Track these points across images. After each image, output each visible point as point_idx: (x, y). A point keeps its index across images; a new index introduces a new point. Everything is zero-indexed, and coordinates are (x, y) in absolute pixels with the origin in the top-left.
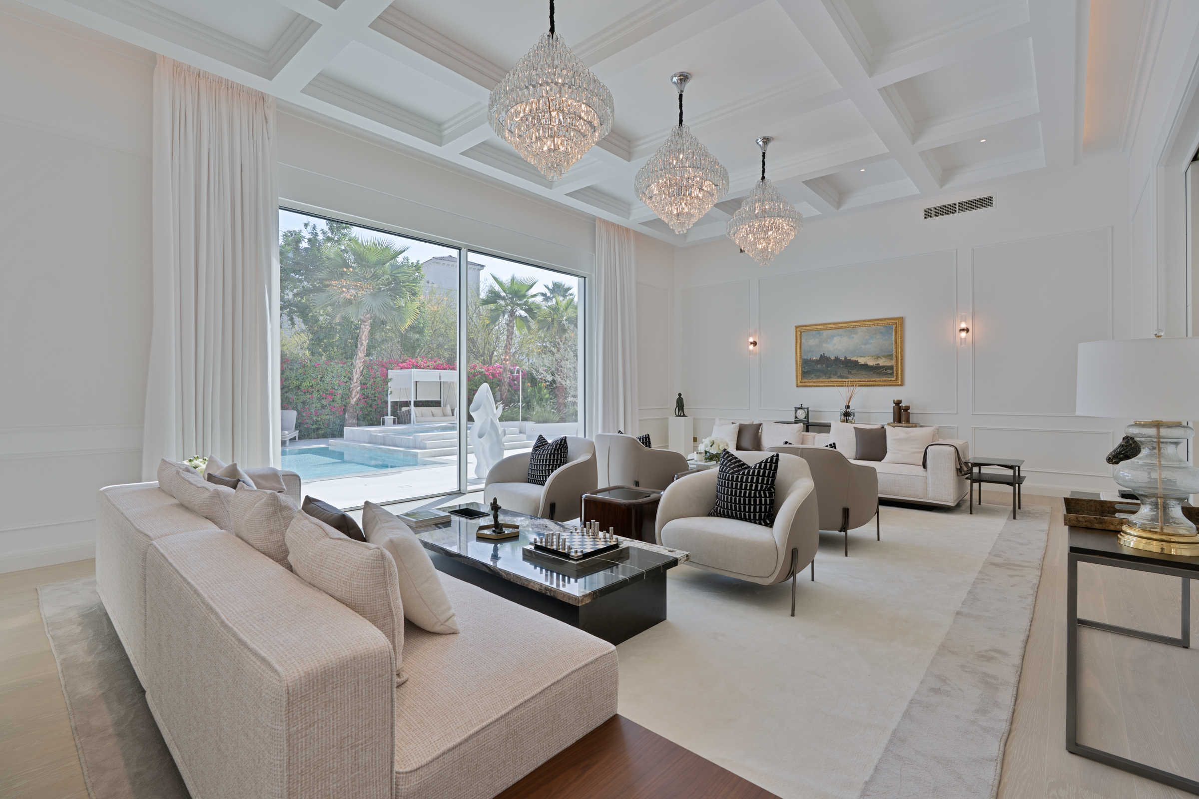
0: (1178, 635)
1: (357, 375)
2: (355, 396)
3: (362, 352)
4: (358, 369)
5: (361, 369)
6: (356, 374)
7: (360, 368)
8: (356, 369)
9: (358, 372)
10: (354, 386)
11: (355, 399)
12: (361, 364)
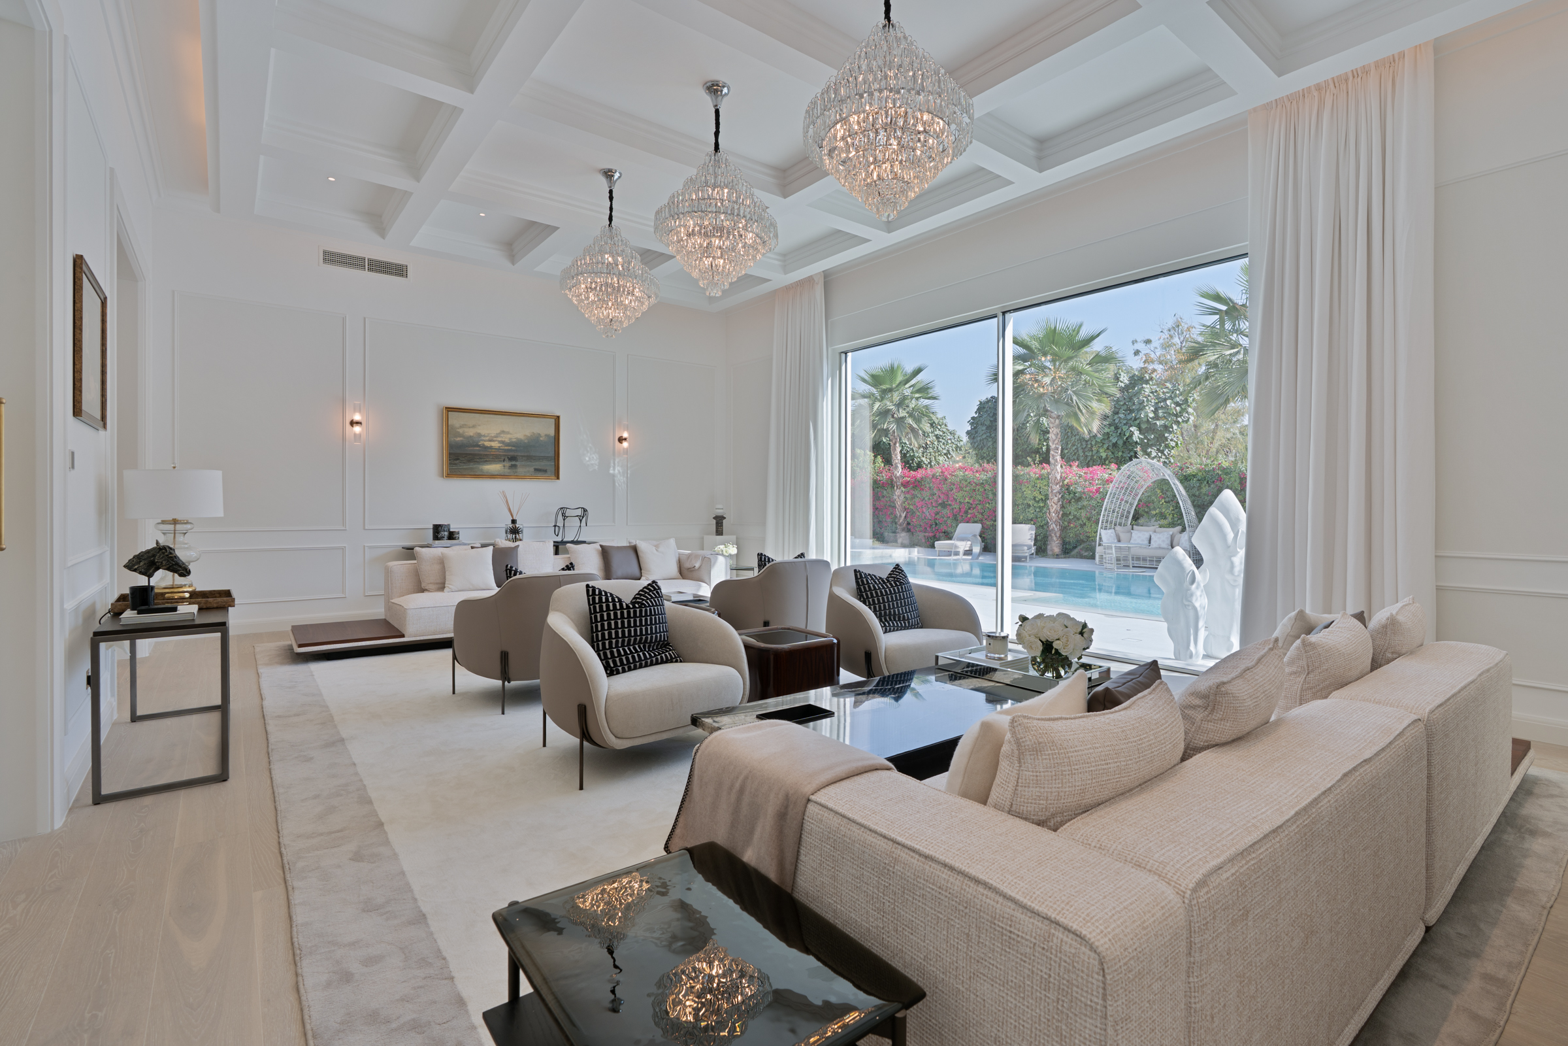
0: (105, 791)
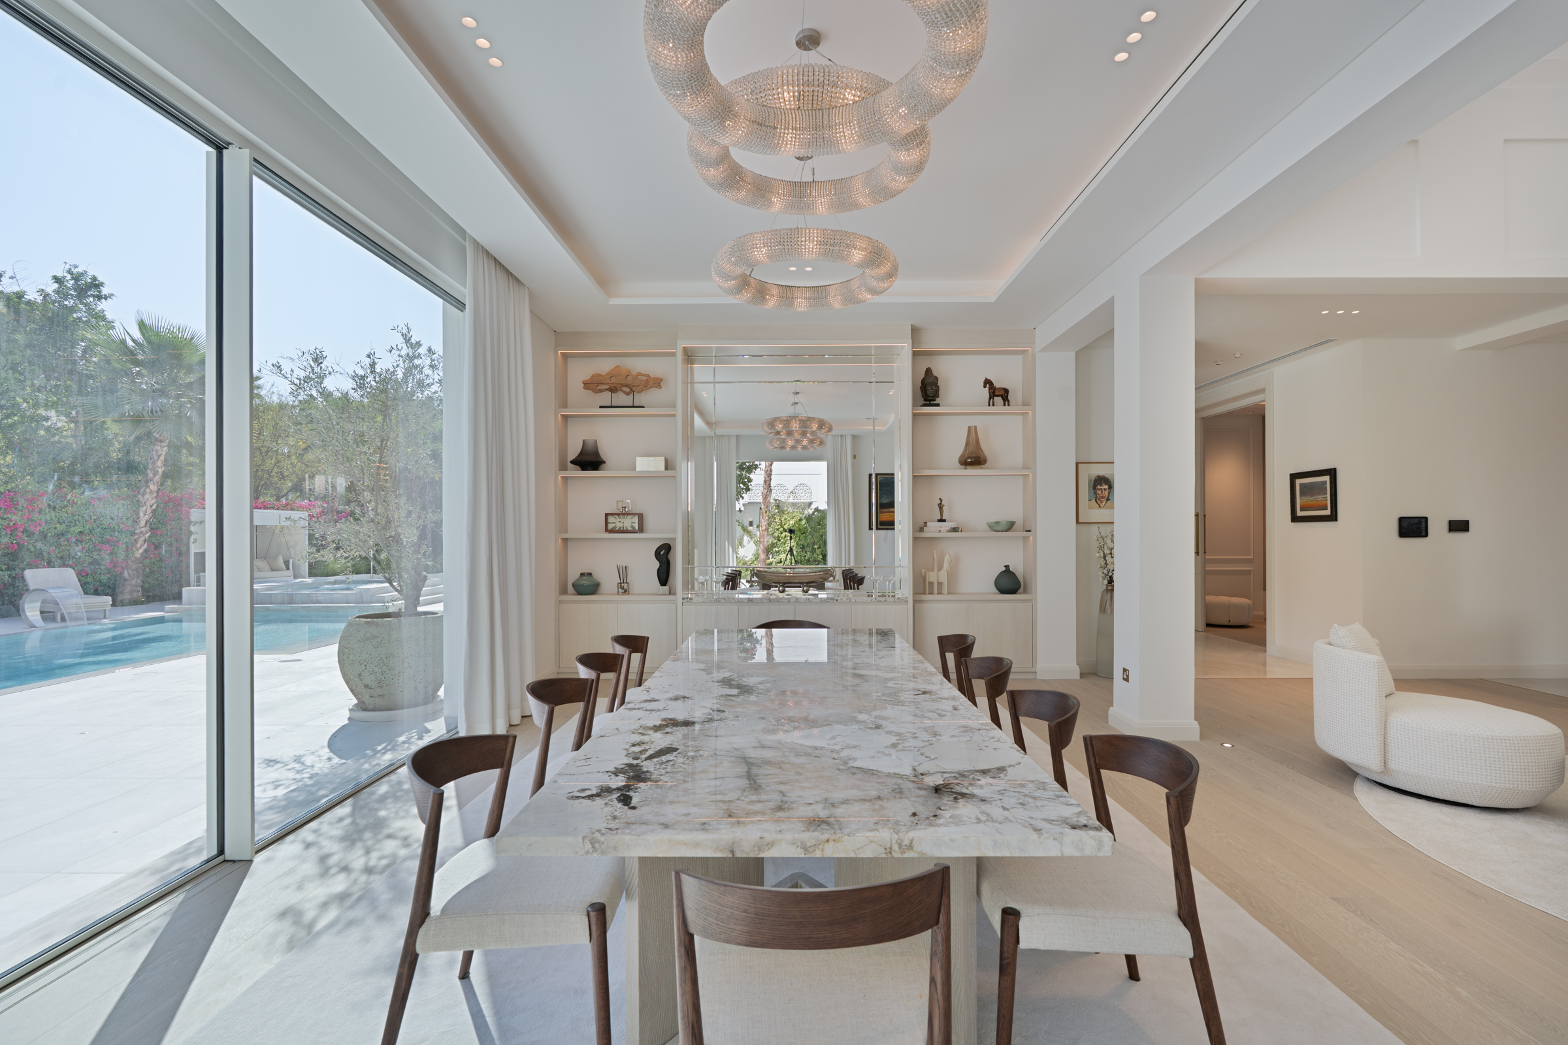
1: (147, 516)
2: (142, 546)
3: (156, 484)
4: (149, 508)
5: (154, 507)
6: (145, 515)
7: (151, 506)
8: (145, 508)
9: (149, 511)
10: (141, 532)
11: (141, 551)
12: (154, 501)
